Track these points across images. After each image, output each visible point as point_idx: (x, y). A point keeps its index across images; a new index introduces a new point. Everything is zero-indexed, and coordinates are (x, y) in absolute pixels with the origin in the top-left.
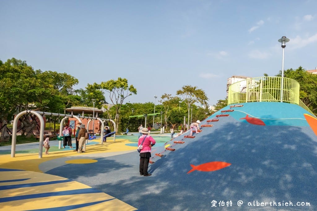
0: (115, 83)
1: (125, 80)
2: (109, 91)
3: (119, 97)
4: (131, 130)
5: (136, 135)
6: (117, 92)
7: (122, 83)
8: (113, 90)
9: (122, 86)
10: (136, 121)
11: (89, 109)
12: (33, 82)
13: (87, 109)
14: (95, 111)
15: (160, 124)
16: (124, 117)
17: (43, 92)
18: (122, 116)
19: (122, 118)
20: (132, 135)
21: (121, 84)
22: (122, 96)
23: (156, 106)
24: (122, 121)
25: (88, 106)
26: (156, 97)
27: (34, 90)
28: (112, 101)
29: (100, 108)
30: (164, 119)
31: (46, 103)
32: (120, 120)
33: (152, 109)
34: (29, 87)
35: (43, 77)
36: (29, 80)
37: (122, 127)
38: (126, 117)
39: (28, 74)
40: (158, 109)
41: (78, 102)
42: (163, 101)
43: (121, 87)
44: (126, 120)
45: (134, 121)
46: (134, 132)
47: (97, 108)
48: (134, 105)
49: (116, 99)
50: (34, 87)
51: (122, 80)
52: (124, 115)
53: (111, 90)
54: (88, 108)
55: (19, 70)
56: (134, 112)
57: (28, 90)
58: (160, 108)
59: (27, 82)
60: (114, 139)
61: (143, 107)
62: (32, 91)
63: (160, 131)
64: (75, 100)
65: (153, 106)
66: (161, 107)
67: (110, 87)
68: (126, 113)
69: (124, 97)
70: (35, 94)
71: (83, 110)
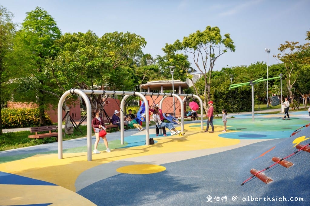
0: (202, 35)
1: (216, 29)
2: (193, 49)
3: (207, 58)
4: (231, 110)
5: (238, 118)
6: (205, 49)
7: (213, 34)
8: (198, 46)
9: (212, 39)
10: (238, 94)
11: (169, 82)
12: (90, 51)
13: (166, 83)
14: (174, 85)
15: (280, 96)
16: (218, 90)
17: (102, 63)
18: (215, 88)
19: (216, 91)
20: (232, 117)
21: (209, 36)
22: (212, 56)
23: (269, 67)
24: (216, 96)
25: (167, 78)
26: (268, 52)
27: (93, 61)
28: (197, 65)
29: (183, 80)
30: (287, 88)
31: (107, 79)
32: (213, 96)
33: (263, 74)
34: (86, 59)
35: (103, 42)
36: (88, 49)
37: (216, 105)
38: (222, 89)
39: (87, 42)
40: (274, 71)
41: (156, 74)
42: (282, 54)
43: (210, 41)
44: (221, 94)
45: (235, 95)
46: (236, 112)
47: (179, 81)
48: (234, 70)
49: (204, 62)
50: (92, 57)
51: (212, 29)
52: (218, 87)
53: (195, 48)
54: (167, 81)
55: (78, 38)
56: (233, 80)
57: (86, 63)
58: (278, 70)
59: (85, 52)
60: (202, 125)
61: (248, 72)
62: (90, 63)
63: (280, 108)
64: (152, 73)
65: (265, 67)
66: (277, 67)
67: (194, 42)
68: (221, 82)
69: (216, 56)
70: (94, 67)
71: (162, 85)
